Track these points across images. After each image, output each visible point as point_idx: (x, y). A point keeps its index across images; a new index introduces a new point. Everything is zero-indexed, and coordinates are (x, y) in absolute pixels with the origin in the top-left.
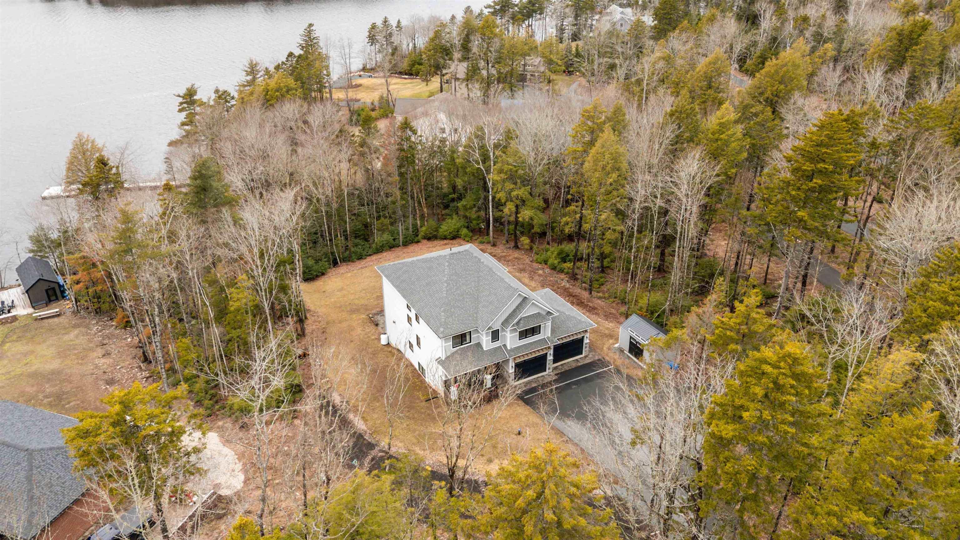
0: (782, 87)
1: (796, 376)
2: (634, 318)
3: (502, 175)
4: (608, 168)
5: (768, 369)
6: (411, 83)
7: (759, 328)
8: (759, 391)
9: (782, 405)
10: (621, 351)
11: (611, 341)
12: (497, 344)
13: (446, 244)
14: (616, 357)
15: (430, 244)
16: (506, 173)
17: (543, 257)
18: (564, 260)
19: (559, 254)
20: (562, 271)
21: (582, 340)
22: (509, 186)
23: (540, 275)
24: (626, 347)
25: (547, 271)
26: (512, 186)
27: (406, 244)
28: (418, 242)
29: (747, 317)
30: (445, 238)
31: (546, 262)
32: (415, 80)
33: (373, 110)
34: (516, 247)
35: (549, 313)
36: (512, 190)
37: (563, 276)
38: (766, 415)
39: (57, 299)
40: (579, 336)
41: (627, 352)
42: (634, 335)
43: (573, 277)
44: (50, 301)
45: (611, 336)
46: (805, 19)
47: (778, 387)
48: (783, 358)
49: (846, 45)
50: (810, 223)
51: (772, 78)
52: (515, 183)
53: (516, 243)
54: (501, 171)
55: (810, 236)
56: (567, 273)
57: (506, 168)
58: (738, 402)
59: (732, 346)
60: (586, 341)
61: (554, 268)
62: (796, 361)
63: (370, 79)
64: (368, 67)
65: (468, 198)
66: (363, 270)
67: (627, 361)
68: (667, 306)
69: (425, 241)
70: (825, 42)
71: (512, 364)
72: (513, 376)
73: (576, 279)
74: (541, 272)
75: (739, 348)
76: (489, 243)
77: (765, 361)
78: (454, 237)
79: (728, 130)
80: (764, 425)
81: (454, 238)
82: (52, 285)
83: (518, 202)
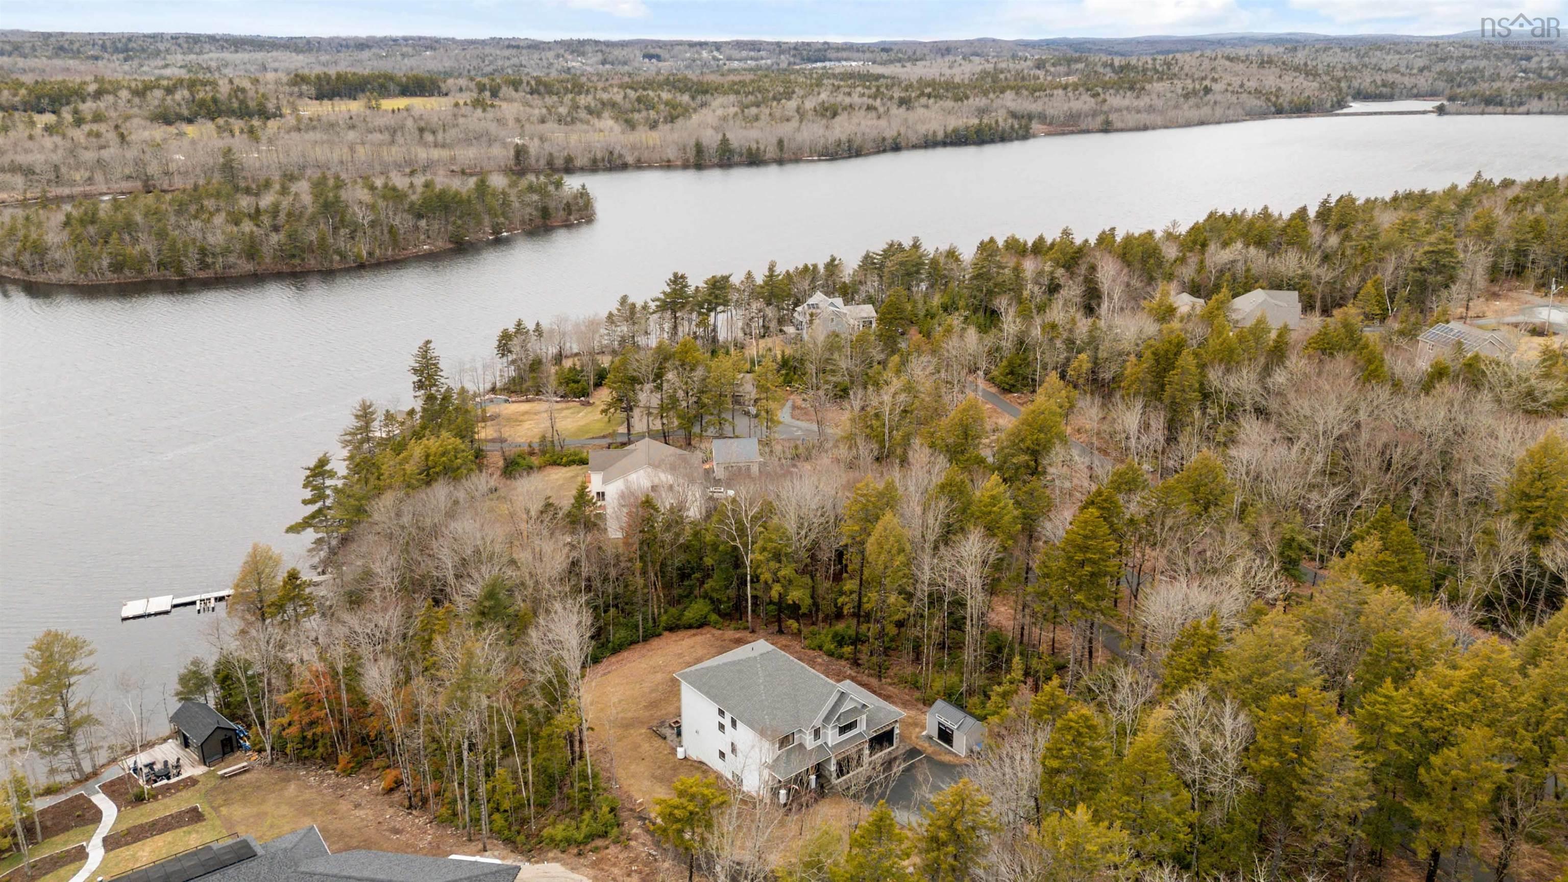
0: (1042, 435)
1: (1088, 727)
2: (940, 704)
3: (766, 554)
4: (894, 551)
5: (1073, 724)
6: (567, 408)
7: (1062, 702)
8: (1070, 738)
9: (1083, 744)
10: (930, 738)
11: (917, 730)
12: (819, 742)
13: (694, 635)
14: (926, 745)
15: (674, 637)
16: (770, 552)
17: (816, 642)
18: (840, 644)
19: (833, 638)
20: (841, 657)
21: (892, 730)
22: (773, 565)
23: (820, 664)
24: (935, 734)
25: (825, 657)
26: (778, 565)
27: (646, 639)
28: (660, 635)
29: (1053, 695)
30: (690, 627)
31: (820, 648)
32: (572, 404)
33: (532, 453)
34: (780, 632)
35: (864, 706)
36: (779, 569)
37: (843, 663)
38: (1075, 751)
39: (232, 751)
40: (888, 728)
41: (936, 739)
42: (942, 720)
43: (856, 663)
44: (224, 754)
45: (915, 724)
46: (1054, 326)
47: (1080, 734)
48: (1080, 717)
49: (1102, 354)
50: (1088, 604)
51: (1030, 425)
52: (780, 562)
53: (780, 627)
54: (764, 549)
55: (1089, 615)
56: (847, 659)
57: (770, 545)
58: (1059, 746)
59: (1046, 716)
60: (897, 731)
61: (831, 654)
62: (1087, 719)
63: (507, 405)
64: (498, 385)
65: (715, 576)
66: (609, 676)
67: (938, 748)
68: (964, 688)
69: (666, 633)
70: (1079, 352)
71: (834, 761)
72: (834, 775)
73: (859, 665)
74: (819, 660)
75: (1050, 717)
76: (746, 628)
77: (1071, 720)
78: (701, 624)
79: (999, 502)
80: (1074, 756)
81: (701, 626)
82: (229, 734)
83: (786, 583)
